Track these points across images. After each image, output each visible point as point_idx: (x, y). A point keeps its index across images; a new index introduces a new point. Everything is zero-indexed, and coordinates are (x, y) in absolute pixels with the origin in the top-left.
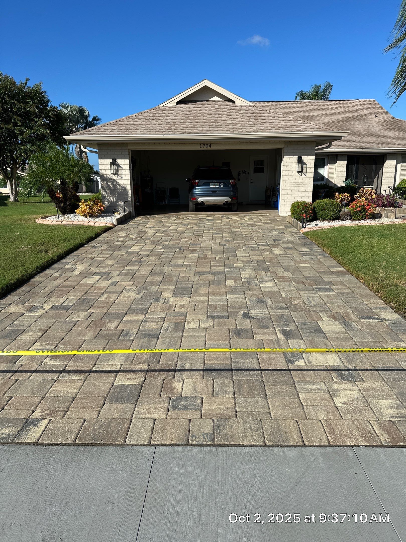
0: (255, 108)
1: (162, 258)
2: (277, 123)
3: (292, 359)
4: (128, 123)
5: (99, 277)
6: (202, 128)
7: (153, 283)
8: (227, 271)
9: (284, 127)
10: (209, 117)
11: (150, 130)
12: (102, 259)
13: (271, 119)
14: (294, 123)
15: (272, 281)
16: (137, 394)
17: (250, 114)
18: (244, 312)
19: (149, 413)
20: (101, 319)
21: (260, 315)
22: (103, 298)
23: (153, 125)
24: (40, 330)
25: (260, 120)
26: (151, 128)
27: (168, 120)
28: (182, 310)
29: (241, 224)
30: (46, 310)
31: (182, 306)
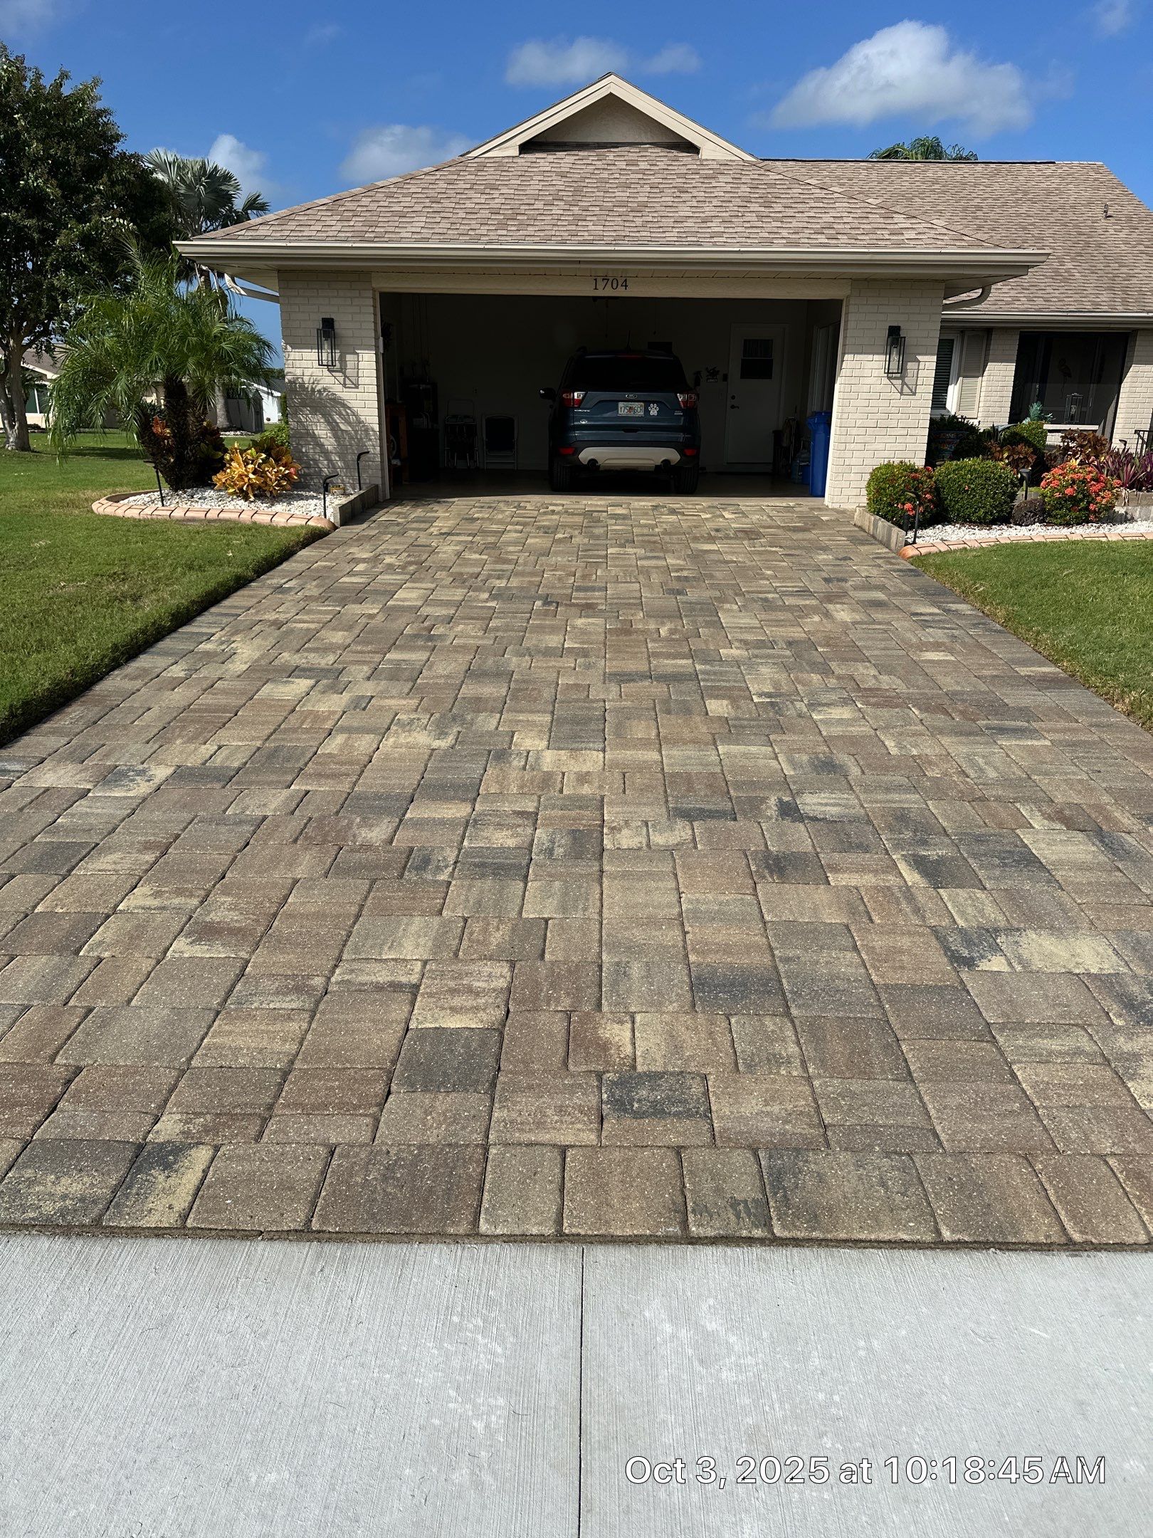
0: (762, 172)
1: (497, 629)
2: (832, 220)
3: (965, 953)
4: (373, 206)
5: (312, 682)
6: (601, 228)
7: (478, 704)
8: (704, 672)
9: (853, 232)
10: (622, 195)
11: (441, 231)
12: (312, 626)
13: (813, 205)
14: (882, 220)
15: (847, 704)
16: (490, 1061)
17: (748, 190)
18: (780, 800)
19: (540, 1125)
20: (338, 812)
21: (834, 810)
22: (333, 745)
23: (450, 215)
24: (147, 847)
25: (778, 207)
26: (445, 224)
27: (496, 201)
28: (586, 790)
29: (717, 530)
30: (157, 781)
31: (583, 778)
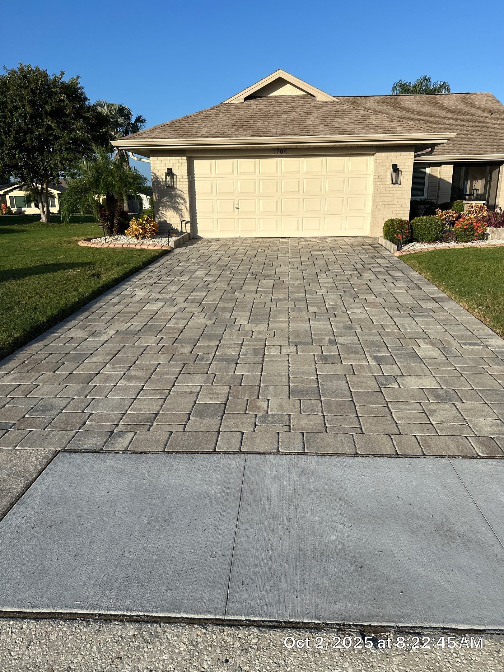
0: (341, 105)
2: (368, 123)
4: (187, 125)
5: (164, 303)
6: (276, 130)
7: (224, 310)
8: (309, 298)
9: (376, 128)
10: (284, 116)
11: (213, 133)
13: (361, 118)
14: (388, 123)
15: (361, 308)
16: (222, 411)
17: (335, 113)
18: (330, 339)
19: (237, 426)
20: (173, 344)
21: (348, 342)
22: (171, 324)
23: (217, 127)
24: (108, 354)
25: (347, 119)
26: (215, 131)
27: (235, 121)
28: (260, 336)
30: (111, 335)
31: (260, 333)
